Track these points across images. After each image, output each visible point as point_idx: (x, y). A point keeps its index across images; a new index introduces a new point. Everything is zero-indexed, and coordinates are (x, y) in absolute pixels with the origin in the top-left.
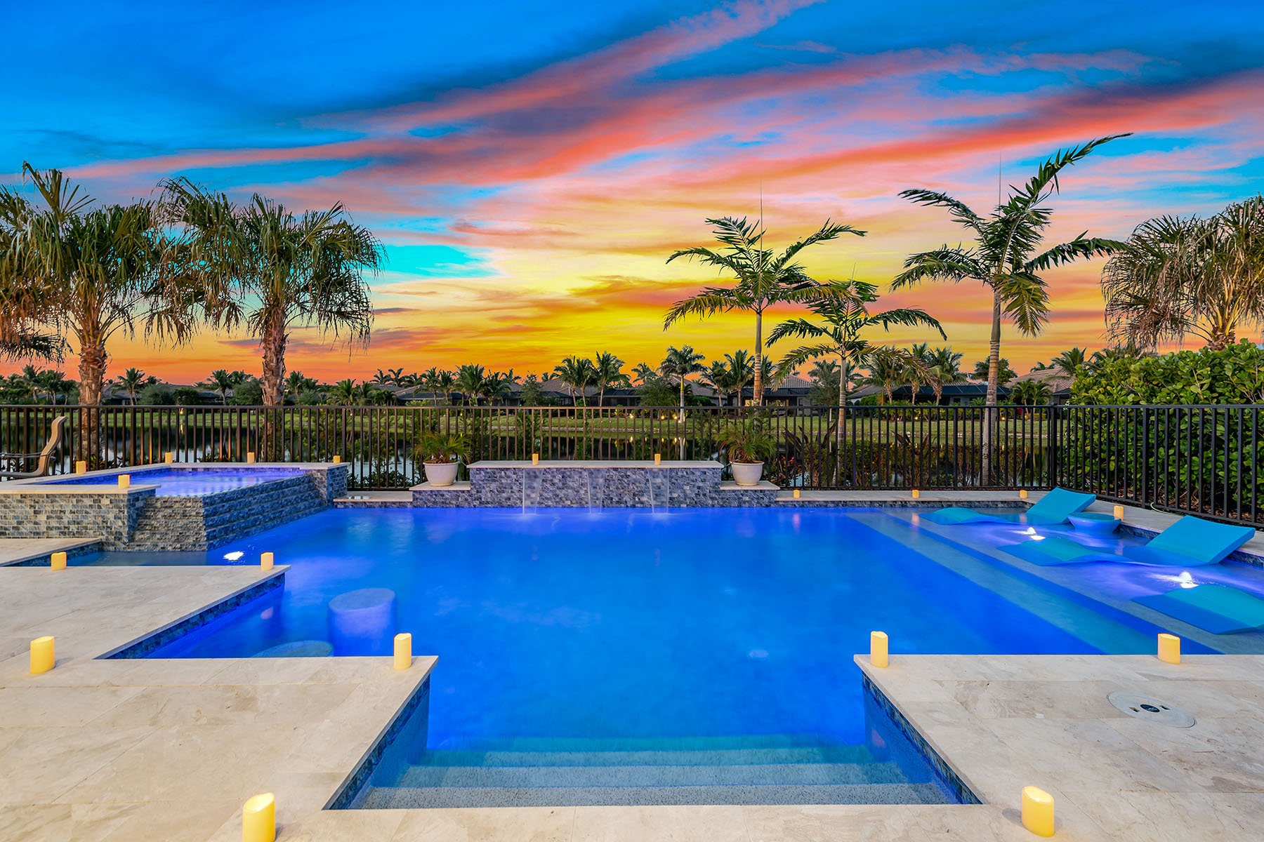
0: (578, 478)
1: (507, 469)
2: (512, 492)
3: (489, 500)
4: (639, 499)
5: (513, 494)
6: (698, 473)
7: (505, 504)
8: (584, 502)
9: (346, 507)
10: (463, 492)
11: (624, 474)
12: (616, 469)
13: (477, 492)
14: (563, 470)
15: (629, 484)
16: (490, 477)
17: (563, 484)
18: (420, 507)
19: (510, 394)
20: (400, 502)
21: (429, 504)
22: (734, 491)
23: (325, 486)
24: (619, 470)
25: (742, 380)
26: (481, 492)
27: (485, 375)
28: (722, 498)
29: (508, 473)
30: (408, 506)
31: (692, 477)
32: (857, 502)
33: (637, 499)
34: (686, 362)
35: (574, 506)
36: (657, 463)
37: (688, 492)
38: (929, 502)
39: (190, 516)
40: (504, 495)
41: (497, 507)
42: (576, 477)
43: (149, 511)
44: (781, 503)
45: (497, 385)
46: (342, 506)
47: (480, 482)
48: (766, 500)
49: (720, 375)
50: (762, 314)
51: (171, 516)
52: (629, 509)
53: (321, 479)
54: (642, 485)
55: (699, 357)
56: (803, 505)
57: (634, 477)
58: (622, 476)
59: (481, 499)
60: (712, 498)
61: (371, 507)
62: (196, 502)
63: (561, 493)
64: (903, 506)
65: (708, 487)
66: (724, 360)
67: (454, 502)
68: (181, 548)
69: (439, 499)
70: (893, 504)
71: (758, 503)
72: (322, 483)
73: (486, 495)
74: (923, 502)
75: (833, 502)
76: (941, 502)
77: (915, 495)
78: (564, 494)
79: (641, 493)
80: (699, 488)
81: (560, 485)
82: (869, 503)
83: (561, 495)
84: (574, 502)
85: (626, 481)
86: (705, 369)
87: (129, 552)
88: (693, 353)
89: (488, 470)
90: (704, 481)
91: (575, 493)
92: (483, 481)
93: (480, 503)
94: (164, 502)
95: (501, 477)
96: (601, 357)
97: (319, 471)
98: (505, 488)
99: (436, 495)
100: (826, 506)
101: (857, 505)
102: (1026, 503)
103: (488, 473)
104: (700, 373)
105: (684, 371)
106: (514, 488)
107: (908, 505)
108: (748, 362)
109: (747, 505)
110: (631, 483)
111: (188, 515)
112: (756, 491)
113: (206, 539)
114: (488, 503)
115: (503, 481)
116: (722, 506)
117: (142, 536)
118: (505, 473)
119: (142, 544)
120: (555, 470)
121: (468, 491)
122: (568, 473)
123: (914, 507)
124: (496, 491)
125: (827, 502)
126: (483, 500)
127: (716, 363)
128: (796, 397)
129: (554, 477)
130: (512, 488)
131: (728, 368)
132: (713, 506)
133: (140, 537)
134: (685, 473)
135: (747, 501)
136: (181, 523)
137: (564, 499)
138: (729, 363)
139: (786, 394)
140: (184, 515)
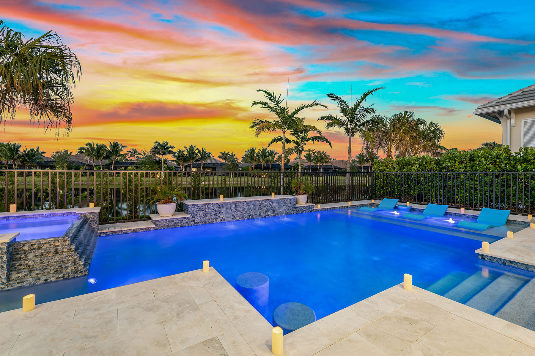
0: (242, 206)
1: (209, 204)
2: (211, 216)
3: (199, 221)
4: (267, 214)
5: (212, 217)
6: (288, 200)
7: (207, 222)
8: (244, 217)
9: (107, 235)
10: (185, 218)
11: (261, 202)
12: (258, 201)
13: (193, 217)
14: (235, 203)
15: (263, 207)
16: (200, 209)
17: (236, 209)
18: (159, 230)
19: (44, 163)
20: (146, 228)
21: (164, 227)
22: (300, 207)
23: (96, 223)
24: (259, 201)
25: (193, 159)
26: (195, 217)
27: (21, 150)
28: (297, 210)
29: (209, 206)
30: (151, 230)
31: (287, 202)
32: (336, 207)
33: (266, 214)
34: (165, 149)
35: (240, 219)
36: (273, 197)
38: (353, 206)
39: (62, 252)
40: (207, 218)
41: (203, 225)
42: (241, 206)
43: (18, 254)
44: (315, 210)
45: (33, 156)
46: (104, 235)
47: (194, 212)
48: (310, 209)
49: (182, 156)
50: (285, 133)
51: (42, 255)
52: (263, 218)
53: (93, 218)
54: (268, 207)
55: (171, 147)
56: (321, 210)
57: (265, 204)
58: (260, 204)
59: (195, 221)
60: (293, 211)
61: (126, 233)
62: (64, 241)
63: (235, 214)
65: (292, 206)
66: (184, 149)
67: (180, 224)
68: (63, 277)
69: (171, 224)
70: (344, 207)
71: (308, 211)
72: (94, 221)
73: (198, 219)
75: (329, 208)
77: (350, 203)
78: (236, 214)
79: (268, 211)
80: (289, 206)
81: (234, 210)
82: (339, 208)
83: (235, 215)
84: (240, 218)
85: (262, 206)
86: (174, 153)
87: (9, 290)
88: (168, 145)
89: (199, 205)
90: (290, 203)
91: (241, 213)
92: (196, 211)
93: (195, 223)
94: (32, 245)
95: (206, 208)
96: (113, 144)
97: (91, 213)
98: (207, 214)
99: (169, 222)
100: (327, 210)
101: (335, 209)
102: (374, 204)
103: (198, 207)
104: (172, 155)
105: (164, 154)
106: (212, 213)
107: (348, 207)
108: (195, 151)
109: (304, 212)
110: (264, 207)
111: (60, 252)
112: (307, 206)
113: (83, 266)
114: (199, 223)
115: (207, 210)
116: (297, 213)
117: (20, 275)
118: (208, 206)
119: (23, 281)
120: (232, 203)
121: (188, 218)
122: (238, 204)
123: (350, 208)
124: (203, 216)
125: (328, 208)
126: (196, 221)
127: (180, 150)
128: (216, 167)
129: (231, 206)
130: (211, 214)
131: (186, 153)
132: (294, 214)
133: (17, 276)
134: (284, 201)
135: (305, 211)
136: (56, 259)
137: (236, 217)
138: (186, 151)
139: (211, 166)
140: (56, 252)
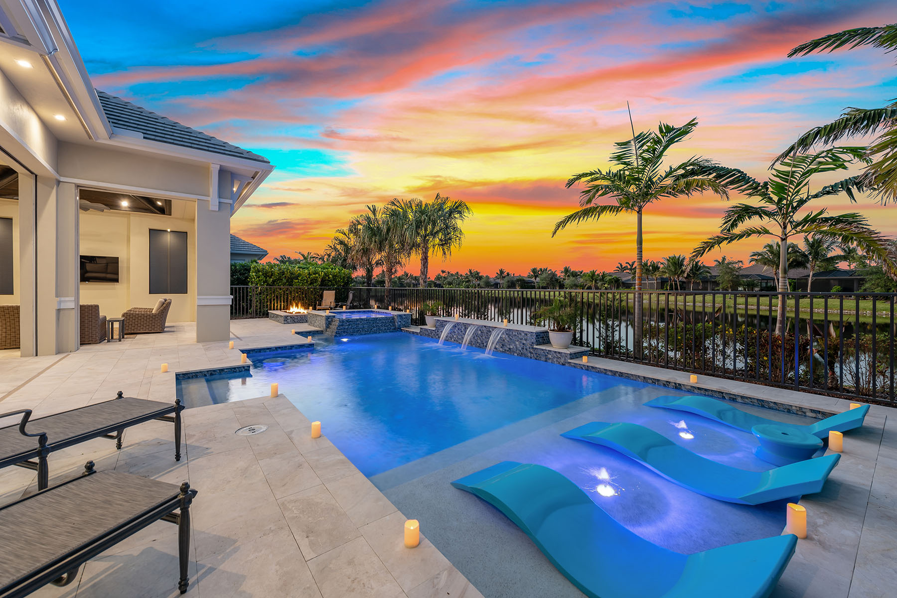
6: (523, 334)
11: (490, 330)
12: (485, 327)
16: (441, 324)
22: (543, 350)
24: (487, 327)
26: (439, 331)
28: (536, 354)
31: (520, 337)
36: (505, 325)
37: (518, 346)
38: (706, 390)
44: (572, 364)
47: (438, 327)
48: (563, 360)
56: (588, 369)
58: (488, 331)
59: (438, 335)
60: (530, 352)
64: (676, 388)
65: (528, 343)
67: (431, 335)
69: (427, 333)
70: (666, 384)
71: (557, 361)
74: (699, 388)
75: (611, 371)
76: (722, 393)
80: (523, 344)
82: (643, 378)
89: (441, 321)
90: (526, 340)
100: (605, 374)
101: (632, 378)
107: (683, 388)
112: (556, 352)
116: (536, 359)
120: (462, 324)
121: (435, 330)
125: (606, 370)
129: (462, 327)
132: (531, 357)
134: (516, 333)
135: (551, 359)
